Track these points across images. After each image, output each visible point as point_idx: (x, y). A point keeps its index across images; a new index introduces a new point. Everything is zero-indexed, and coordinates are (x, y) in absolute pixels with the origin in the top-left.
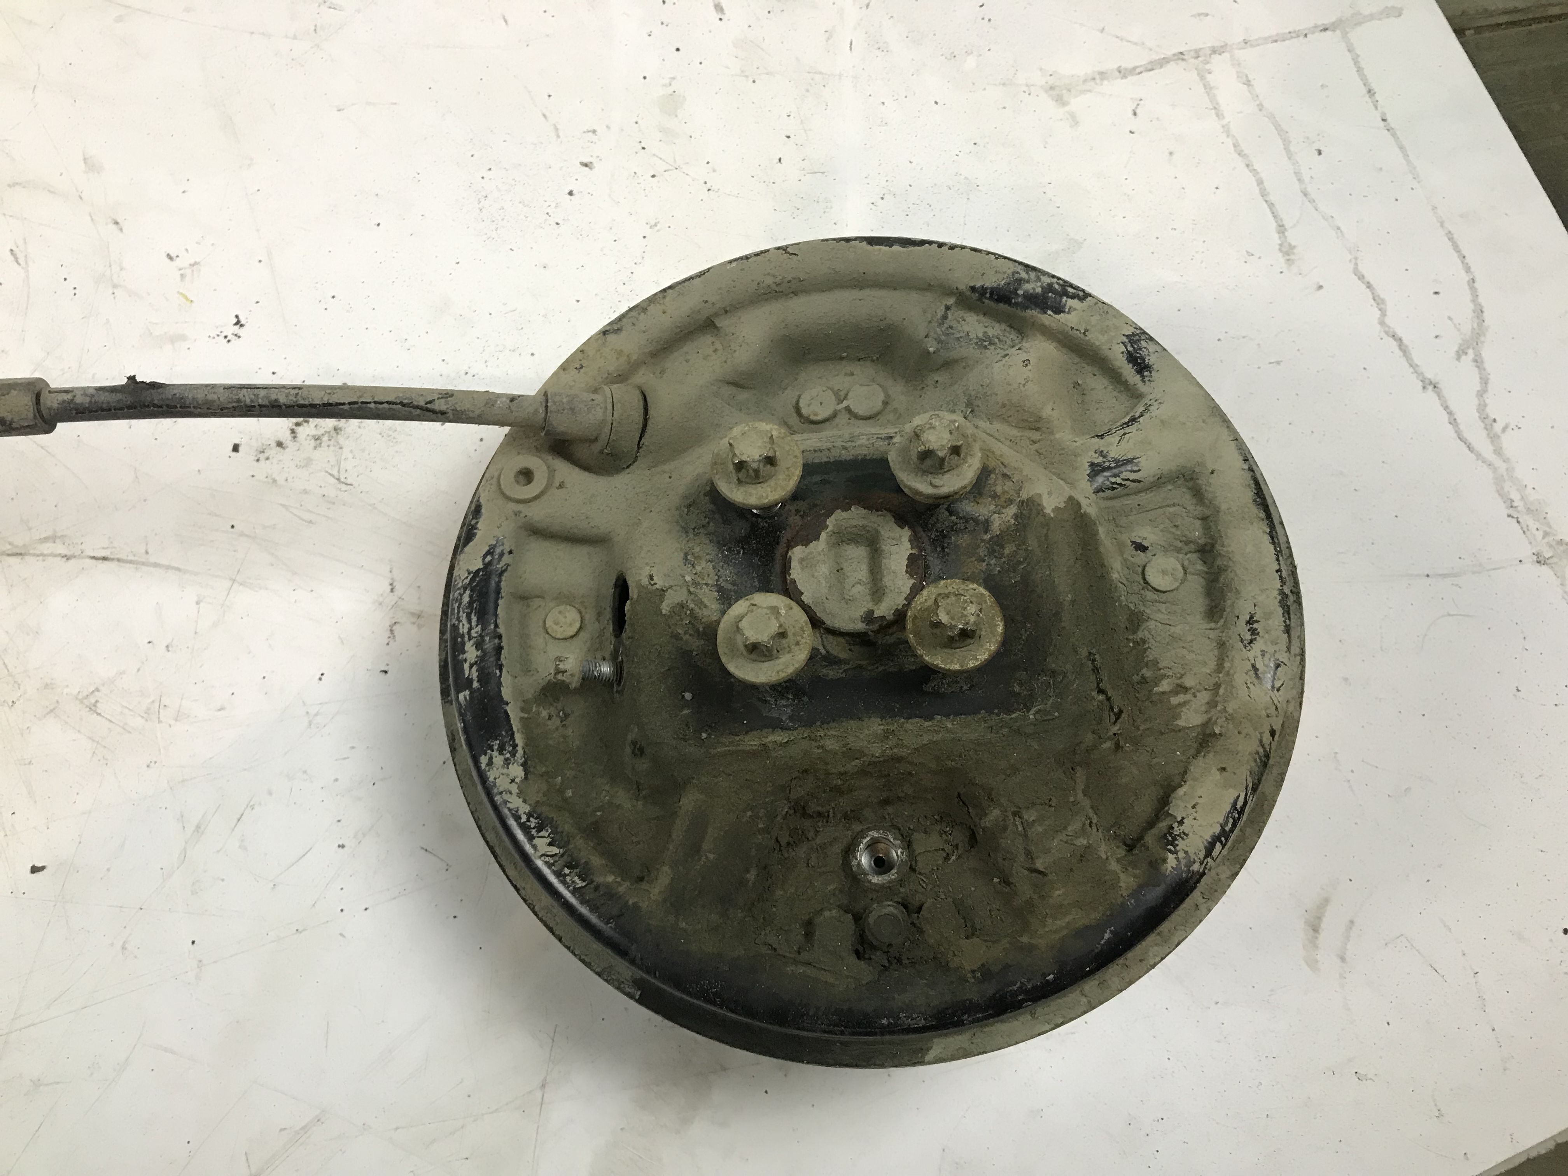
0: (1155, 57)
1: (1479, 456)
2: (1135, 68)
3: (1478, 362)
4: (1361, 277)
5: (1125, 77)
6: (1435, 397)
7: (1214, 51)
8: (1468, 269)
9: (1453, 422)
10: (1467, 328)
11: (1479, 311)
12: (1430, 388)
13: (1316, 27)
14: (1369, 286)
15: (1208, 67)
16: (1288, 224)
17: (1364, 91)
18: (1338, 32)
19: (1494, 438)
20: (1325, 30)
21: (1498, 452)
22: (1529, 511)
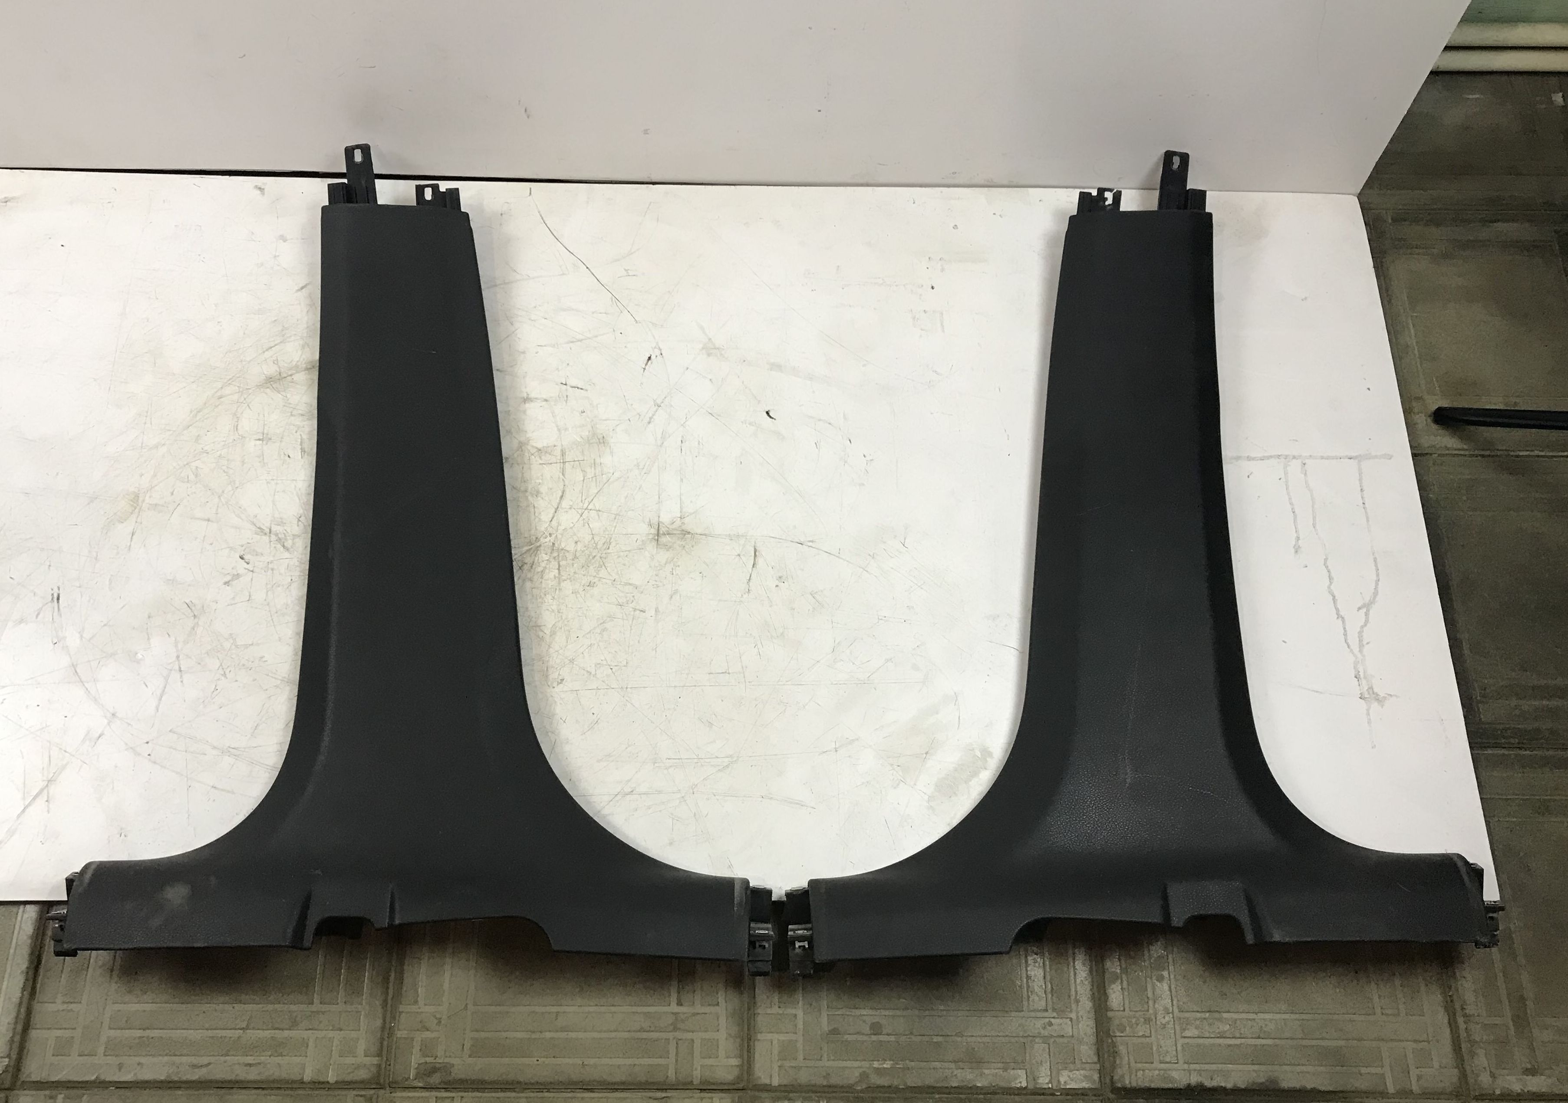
0: (1266, 454)
1: (1352, 651)
2: (1255, 458)
3: (1367, 614)
4: (1327, 567)
5: (1250, 460)
6: (1341, 622)
7: (1294, 457)
8: (1378, 575)
9: (1345, 635)
10: (1367, 600)
11: (1376, 593)
12: (1340, 619)
13: (1347, 456)
14: (1329, 571)
15: (1289, 463)
16: (1301, 537)
17: (1359, 489)
18: (1357, 461)
19: (1361, 646)
20: (1350, 458)
21: (1361, 651)
22: (1365, 678)
